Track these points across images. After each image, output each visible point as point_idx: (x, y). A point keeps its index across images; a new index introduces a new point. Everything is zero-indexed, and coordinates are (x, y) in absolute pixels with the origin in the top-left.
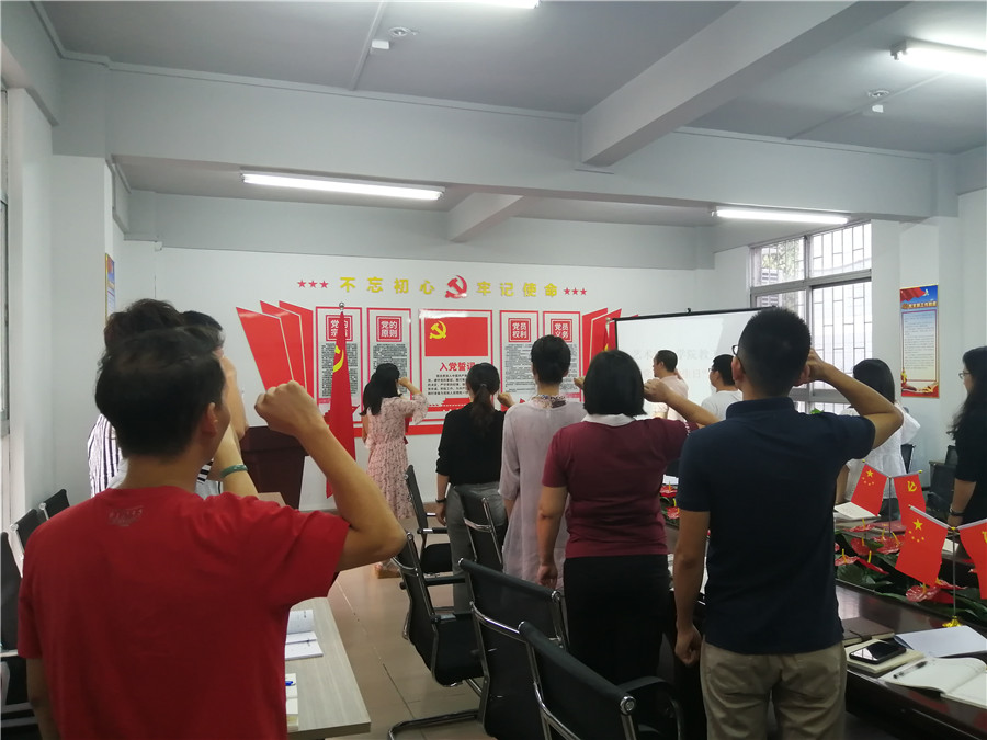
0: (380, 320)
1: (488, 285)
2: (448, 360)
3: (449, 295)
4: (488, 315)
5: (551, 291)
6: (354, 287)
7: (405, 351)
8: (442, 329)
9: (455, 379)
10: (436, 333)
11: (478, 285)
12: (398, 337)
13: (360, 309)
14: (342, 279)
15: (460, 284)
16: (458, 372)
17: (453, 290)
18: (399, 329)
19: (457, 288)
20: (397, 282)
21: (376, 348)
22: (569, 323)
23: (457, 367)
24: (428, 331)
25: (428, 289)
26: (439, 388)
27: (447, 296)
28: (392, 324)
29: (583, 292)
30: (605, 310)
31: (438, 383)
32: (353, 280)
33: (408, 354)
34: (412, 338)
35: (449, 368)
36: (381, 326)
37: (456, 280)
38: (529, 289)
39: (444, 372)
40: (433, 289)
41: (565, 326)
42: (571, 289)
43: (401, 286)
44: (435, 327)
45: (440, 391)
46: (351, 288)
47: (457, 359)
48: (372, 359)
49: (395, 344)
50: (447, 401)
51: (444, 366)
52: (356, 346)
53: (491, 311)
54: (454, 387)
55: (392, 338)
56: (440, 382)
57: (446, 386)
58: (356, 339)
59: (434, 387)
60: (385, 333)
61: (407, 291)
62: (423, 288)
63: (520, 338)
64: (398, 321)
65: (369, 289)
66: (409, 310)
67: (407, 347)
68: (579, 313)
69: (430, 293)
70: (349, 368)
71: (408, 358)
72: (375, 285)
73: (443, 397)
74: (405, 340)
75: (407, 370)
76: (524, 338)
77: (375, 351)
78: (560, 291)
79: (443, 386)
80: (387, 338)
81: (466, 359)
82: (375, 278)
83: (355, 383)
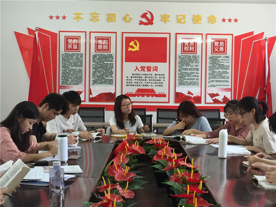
0: (98, 39)
1: (169, 16)
2: (139, 64)
3: (141, 23)
4: (167, 36)
5: (212, 20)
6: (82, 19)
7: (113, 58)
8: (136, 45)
9: (144, 76)
10: (132, 47)
11: (161, 16)
12: (109, 50)
13: (86, 32)
14: (75, 14)
15: (149, 16)
16: (146, 72)
17: (144, 20)
18: (109, 45)
19: (147, 18)
20: (108, 15)
21: (95, 56)
22: (225, 41)
23: (146, 69)
24: (127, 46)
25: (128, 19)
26: (133, 82)
27: (140, 24)
28: (105, 42)
29: (236, 20)
30: (252, 33)
31: (133, 79)
32: (82, 14)
33: (114, 60)
34: (117, 50)
35: (140, 69)
36: (98, 42)
37: (146, 14)
38: (196, 19)
39: (137, 72)
40: (131, 19)
41: (222, 43)
42: (227, 18)
43: (111, 18)
44: (132, 43)
45: (134, 84)
46: (80, 20)
47: (146, 64)
48: (92, 63)
49: (106, 54)
50: (139, 90)
51: (137, 68)
52: (82, 54)
53: (170, 34)
54: (144, 82)
55: (104, 50)
56: (134, 78)
57: (138, 81)
58: (82, 50)
59: (130, 81)
60: (100, 47)
61: (115, 21)
62: (125, 19)
63: (189, 51)
64: (108, 39)
65: (91, 20)
66: (116, 33)
67: (114, 56)
68: (232, 35)
69: (129, 22)
70: (78, 68)
71: (114, 63)
72: (94, 18)
73: (136, 88)
74: (113, 51)
75: (114, 70)
76: (192, 51)
77: (93, 58)
78: (219, 20)
79: (136, 81)
80: (101, 50)
81: (152, 65)
82: (95, 13)
83: (81, 77)
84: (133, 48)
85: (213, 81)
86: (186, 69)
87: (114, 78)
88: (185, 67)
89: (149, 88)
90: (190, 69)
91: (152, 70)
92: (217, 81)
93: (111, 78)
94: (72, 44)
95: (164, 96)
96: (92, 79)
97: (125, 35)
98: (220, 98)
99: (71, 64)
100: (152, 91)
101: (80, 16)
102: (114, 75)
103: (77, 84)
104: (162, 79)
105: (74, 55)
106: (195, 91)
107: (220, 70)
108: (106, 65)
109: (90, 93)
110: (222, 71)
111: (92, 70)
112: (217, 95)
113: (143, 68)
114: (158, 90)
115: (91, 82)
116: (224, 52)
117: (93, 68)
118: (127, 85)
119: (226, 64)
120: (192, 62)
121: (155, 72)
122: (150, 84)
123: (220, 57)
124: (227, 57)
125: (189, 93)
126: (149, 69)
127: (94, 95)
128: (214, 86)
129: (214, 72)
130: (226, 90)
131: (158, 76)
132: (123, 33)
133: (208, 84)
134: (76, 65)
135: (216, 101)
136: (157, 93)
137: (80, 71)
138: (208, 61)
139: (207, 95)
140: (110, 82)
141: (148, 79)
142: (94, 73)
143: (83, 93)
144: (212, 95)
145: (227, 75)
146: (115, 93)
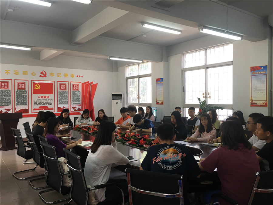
0: (18, 83)
1: (53, 74)
2: (40, 95)
3: (41, 76)
4: (53, 82)
5: (72, 76)
6: (10, 73)
9: (43, 101)
10: (36, 87)
11: (50, 73)
12: (24, 88)
13: (12, 80)
14: (6, 71)
15: (44, 73)
16: (44, 99)
17: (42, 75)
18: (24, 86)
19: (43, 74)
20: (24, 72)
21: (17, 92)
22: (78, 85)
23: (43, 97)
24: (34, 87)
25: (34, 74)
28: (22, 84)
29: (82, 77)
30: (89, 82)
31: (37, 102)
32: (9, 71)
33: (27, 93)
34: (29, 88)
35: (41, 97)
36: (18, 85)
38: (66, 75)
39: (39, 99)
40: (35, 74)
41: (77, 86)
42: (78, 75)
44: (36, 85)
45: (38, 104)
46: (8, 74)
47: (44, 95)
48: (16, 95)
49: (23, 90)
50: (40, 107)
51: (39, 97)
52: (10, 91)
53: (54, 81)
54: (43, 103)
55: (22, 88)
57: (40, 103)
58: (10, 89)
61: (27, 75)
62: (32, 74)
63: (63, 89)
64: (24, 83)
65: (14, 74)
66: (28, 80)
67: (27, 91)
68: (81, 82)
69: (34, 75)
70: (8, 97)
71: (27, 95)
72: (16, 73)
73: (39, 106)
74: (27, 89)
75: (27, 98)
76: (64, 89)
77: (16, 92)
78: (75, 76)
79: (39, 103)
80: (20, 88)
81: (46, 95)
82: (17, 71)
83: (10, 102)
85: (74, 102)
86: (62, 97)
87: (28, 102)
88: (62, 96)
89: (45, 106)
90: (64, 97)
91: (46, 98)
92: (75, 102)
93: (26, 102)
94: (5, 85)
95: (53, 109)
97: (33, 82)
98: (77, 109)
99: (4, 95)
100: (47, 107)
102: (27, 100)
103: (8, 105)
104: (51, 102)
105: (5, 91)
106: (66, 106)
107: (76, 97)
108: (23, 95)
109: (15, 109)
110: (77, 97)
111: (16, 98)
112: (76, 108)
113: (42, 97)
114: (49, 107)
115: (16, 104)
116: (78, 89)
117: (17, 97)
118: (34, 105)
119: (79, 95)
120: (65, 94)
121: (48, 99)
122: (46, 104)
123: (76, 92)
124: (79, 92)
125: (64, 107)
126: (45, 97)
127: (17, 110)
128: (74, 104)
129: (74, 98)
130: (79, 105)
131: (49, 100)
132: (31, 80)
133: (72, 103)
134: (7, 96)
135: (75, 110)
136: (49, 108)
137: (9, 99)
138: (71, 93)
139: (72, 108)
140: (26, 104)
141: (45, 102)
142: (17, 100)
143: (11, 110)
144: (74, 108)
145: (79, 99)
146: (28, 109)
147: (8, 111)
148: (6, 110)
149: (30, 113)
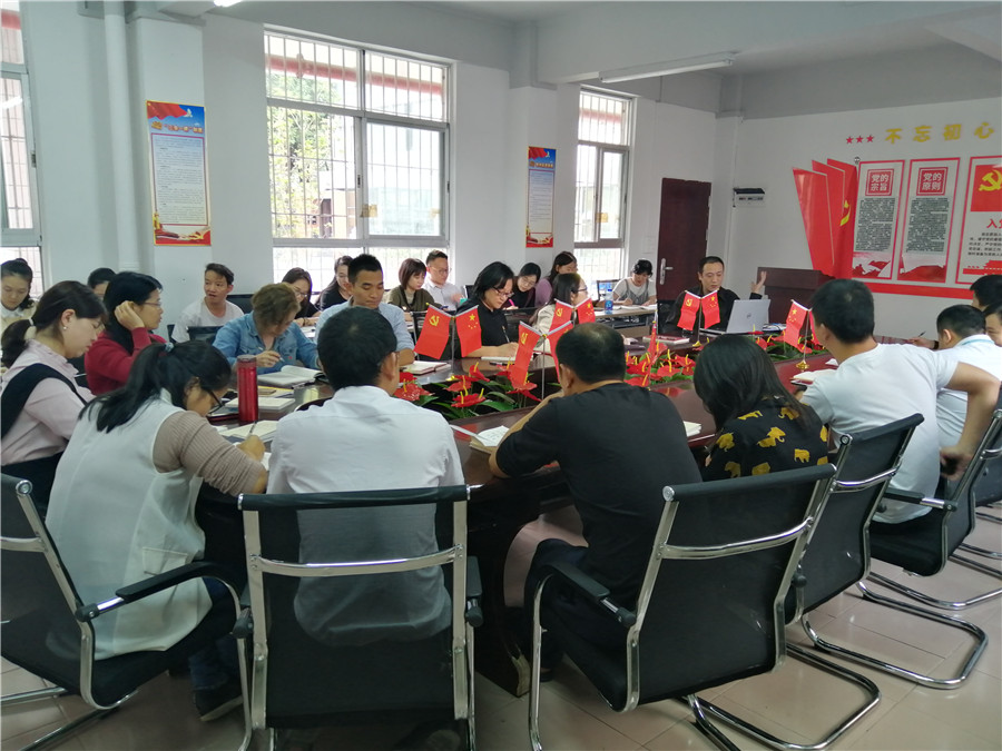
0: (924, 172)
2: (999, 216)
6: (900, 138)
7: (947, 206)
8: (996, 179)
12: (941, 190)
13: (903, 161)
14: (888, 131)
18: (943, 181)
20: (948, 127)
21: (915, 203)
24: (979, 181)
25: (986, 130)
26: (983, 248)
28: (936, 175)
31: (983, 242)
32: (899, 130)
33: (950, 209)
34: (958, 189)
36: (923, 178)
39: (992, 230)
40: (991, 131)
43: (952, 132)
44: (988, 177)
45: (984, 252)
46: (896, 140)
48: (909, 214)
49: (936, 198)
50: (991, 263)
51: (992, 222)
52: (893, 200)
55: (935, 191)
56: (986, 241)
57: (993, 247)
58: (895, 194)
59: (977, 247)
60: (926, 186)
61: (958, 137)
62: (979, 132)
64: (943, 172)
65: (916, 139)
66: (959, 159)
67: (950, 201)
69: (987, 137)
70: (884, 223)
71: (949, 213)
72: (922, 134)
73: (986, 260)
74: (949, 193)
75: (947, 226)
77: (913, 206)
79: (988, 246)
80: (928, 191)
82: (923, 127)
83: (889, 238)
84: (990, 185)
87: (946, 242)
93: (940, 240)
94: (879, 183)
96: (906, 242)
97: (976, 162)
99: (874, 215)
101: (898, 133)
102: (946, 236)
103: (880, 249)
105: (880, 200)
108: (935, 217)
109: (901, 265)
111: (907, 226)
115: (905, 247)
117: (911, 223)
118: (970, 253)
127: (908, 268)
132: (972, 159)
134: (881, 218)
137: (888, 228)
140: (938, 248)
142: (912, 230)
143: (889, 266)
146: (945, 267)
147: (878, 269)
148: (873, 263)
149: (950, 283)
